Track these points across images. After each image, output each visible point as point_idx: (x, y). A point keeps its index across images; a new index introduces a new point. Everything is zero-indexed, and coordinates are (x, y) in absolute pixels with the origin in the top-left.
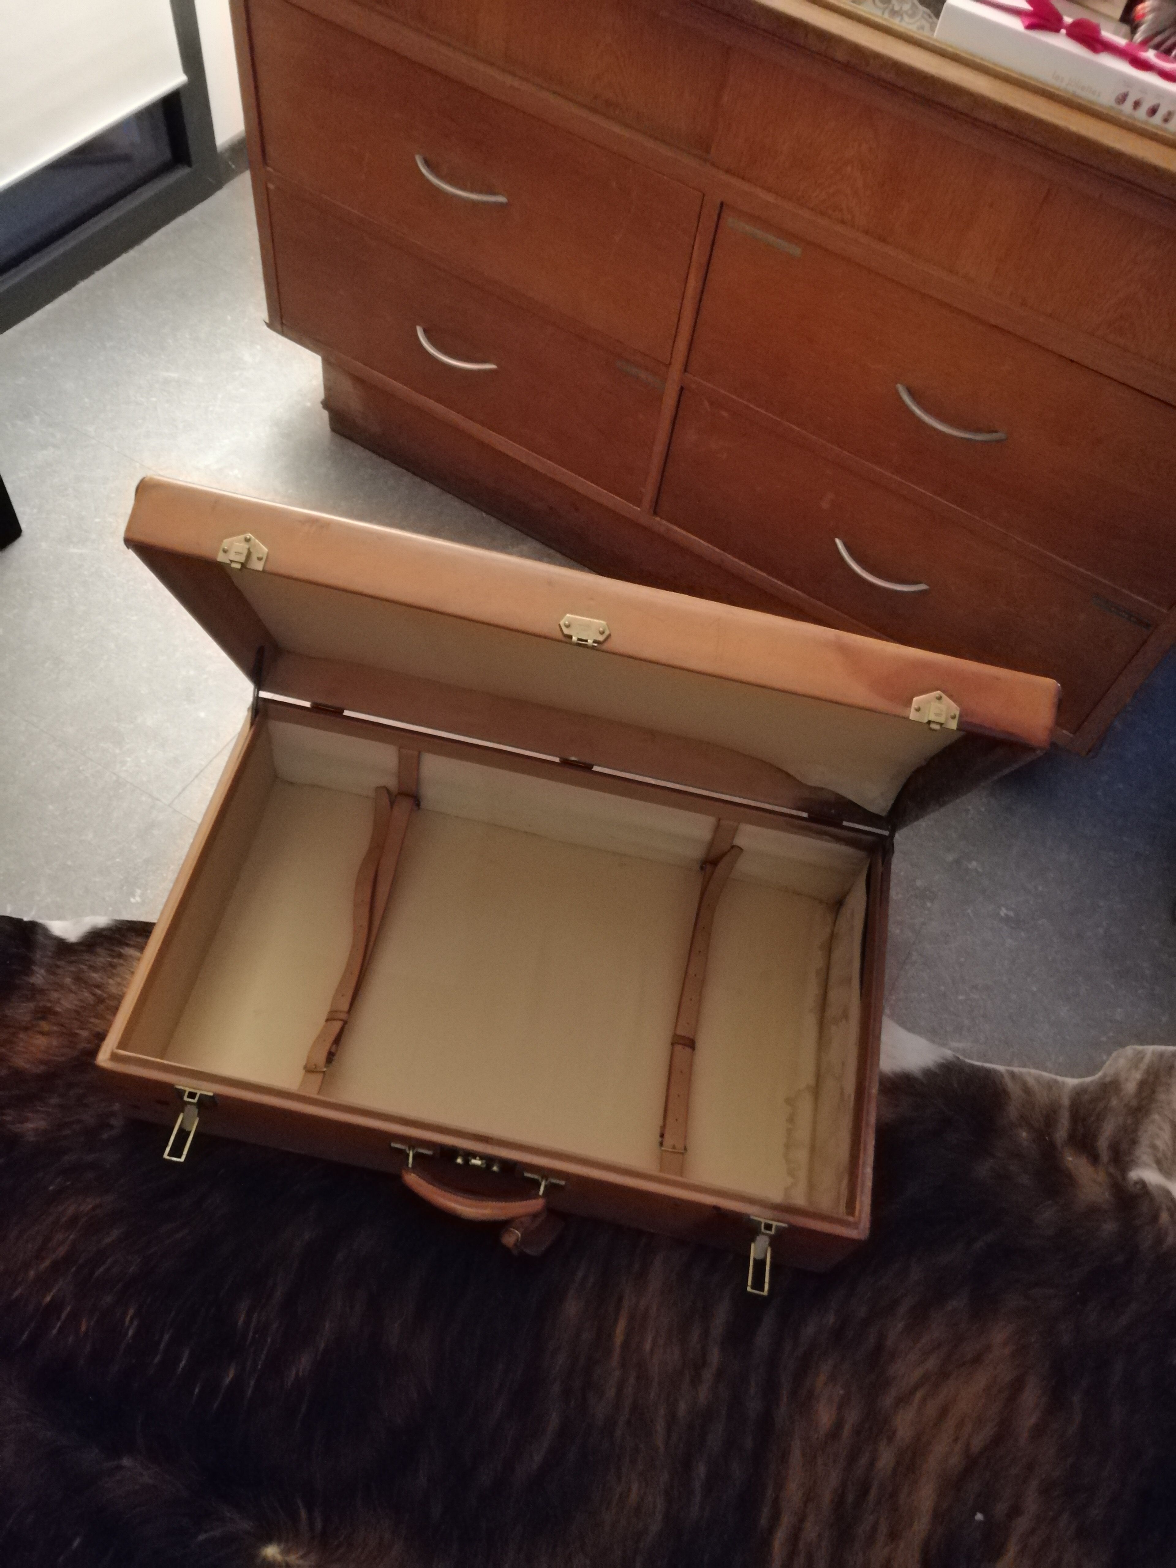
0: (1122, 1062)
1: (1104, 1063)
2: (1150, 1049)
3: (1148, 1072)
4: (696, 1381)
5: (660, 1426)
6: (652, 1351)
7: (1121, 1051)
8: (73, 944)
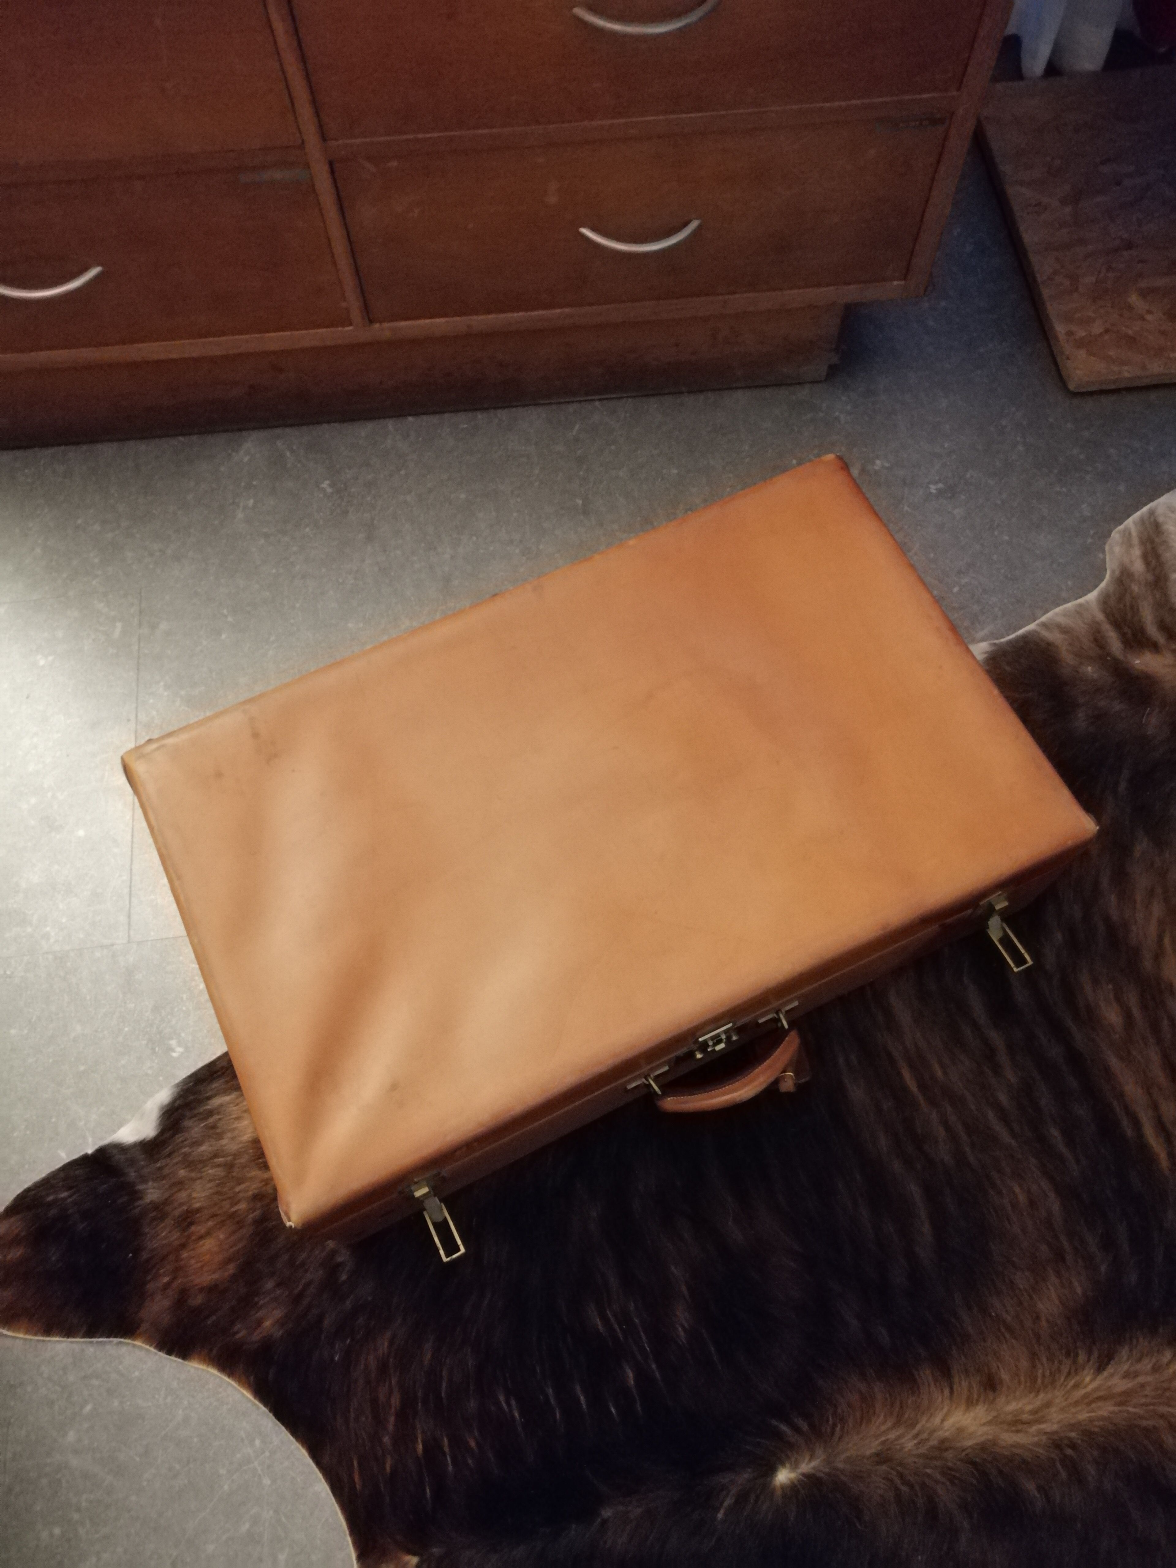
0: (1117, 549)
1: (1104, 561)
2: (1130, 522)
3: (1142, 542)
4: (997, 1069)
5: (999, 1128)
6: (945, 1073)
7: (1110, 541)
8: (156, 1138)
